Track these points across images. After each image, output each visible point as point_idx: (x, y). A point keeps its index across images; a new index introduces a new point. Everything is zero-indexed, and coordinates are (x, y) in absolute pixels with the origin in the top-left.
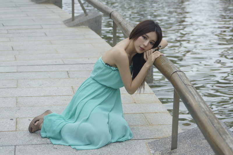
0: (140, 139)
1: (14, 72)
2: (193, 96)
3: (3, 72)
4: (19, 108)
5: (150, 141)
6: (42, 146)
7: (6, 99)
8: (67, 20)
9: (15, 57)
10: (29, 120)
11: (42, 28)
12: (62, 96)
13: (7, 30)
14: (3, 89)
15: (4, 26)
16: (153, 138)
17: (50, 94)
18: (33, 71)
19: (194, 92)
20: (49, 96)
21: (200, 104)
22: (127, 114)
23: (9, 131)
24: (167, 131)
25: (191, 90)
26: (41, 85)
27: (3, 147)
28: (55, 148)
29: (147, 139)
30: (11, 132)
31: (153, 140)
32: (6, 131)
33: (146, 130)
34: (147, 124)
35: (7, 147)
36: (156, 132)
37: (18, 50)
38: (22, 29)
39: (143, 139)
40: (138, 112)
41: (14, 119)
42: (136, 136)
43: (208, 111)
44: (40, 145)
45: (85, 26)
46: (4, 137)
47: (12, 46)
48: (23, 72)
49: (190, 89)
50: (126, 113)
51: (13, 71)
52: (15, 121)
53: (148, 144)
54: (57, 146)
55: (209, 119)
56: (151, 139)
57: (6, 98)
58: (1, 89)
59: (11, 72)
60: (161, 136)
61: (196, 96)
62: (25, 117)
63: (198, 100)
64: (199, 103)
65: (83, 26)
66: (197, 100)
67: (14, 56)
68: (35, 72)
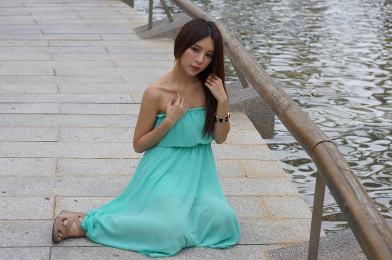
0: (254, 244)
1: (55, 114)
2: (355, 193)
3: (37, 114)
4: (59, 179)
5: (271, 248)
6: (94, 250)
7: (40, 161)
8: (141, 28)
9: (58, 88)
10: (75, 201)
11: (102, 40)
12: (129, 160)
13: (48, 40)
14: (36, 143)
15: (43, 33)
16: (276, 242)
17: (110, 155)
18: (85, 113)
19: (355, 185)
20: (108, 158)
21: (367, 210)
22: (233, 196)
23: (42, 220)
24: (298, 231)
25: (350, 180)
26: (96, 139)
27: (31, 248)
28: (115, 255)
29: (265, 244)
30: (45, 222)
31: (276, 247)
32: (38, 220)
33: (265, 228)
34: (266, 217)
35: (37, 249)
36: (281, 231)
37: (62, 76)
38: (72, 40)
39: (259, 244)
40: (251, 194)
41: (51, 198)
42: (247, 238)
43: (381, 224)
44: (91, 248)
45: (168, 39)
46: (34, 230)
47: (54, 69)
48: (69, 114)
49: (348, 177)
50: (233, 194)
51: (53, 113)
52: (53, 202)
53: (267, 255)
54: (118, 250)
55: (384, 241)
56: (273, 245)
57: (40, 159)
58: (34, 143)
59: (50, 114)
60: (289, 240)
61: (359, 192)
62: (69, 195)
63: (362, 200)
64: (365, 207)
65: (165, 39)
66: (360, 199)
67: (56, 85)
68: (87, 114)
